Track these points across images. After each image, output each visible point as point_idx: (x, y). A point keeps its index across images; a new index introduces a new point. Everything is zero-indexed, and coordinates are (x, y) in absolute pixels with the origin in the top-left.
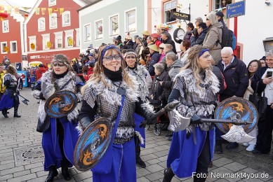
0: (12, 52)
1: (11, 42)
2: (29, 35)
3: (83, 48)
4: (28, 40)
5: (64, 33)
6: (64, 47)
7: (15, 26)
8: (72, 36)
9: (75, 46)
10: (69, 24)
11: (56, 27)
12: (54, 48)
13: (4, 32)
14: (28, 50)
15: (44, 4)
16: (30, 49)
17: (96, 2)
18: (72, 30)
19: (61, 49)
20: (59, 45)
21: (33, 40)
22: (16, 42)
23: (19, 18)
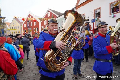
0: (37, 31)
1: (37, 28)
2: (42, 25)
4: (41, 27)
7: (38, 23)
13: (35, 25)
15: (46, 17)
16: (42, 30)
17: (61, 15)
21: (43, 27)
22: (38, 28)
23: (39, 21)
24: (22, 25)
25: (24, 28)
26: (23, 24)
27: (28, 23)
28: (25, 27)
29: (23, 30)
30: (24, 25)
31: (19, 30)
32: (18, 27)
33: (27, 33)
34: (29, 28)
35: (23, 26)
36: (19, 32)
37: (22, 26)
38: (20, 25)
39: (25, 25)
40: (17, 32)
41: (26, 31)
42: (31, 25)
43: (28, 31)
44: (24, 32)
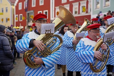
1: (44, 11)
2: (56, 5)
3: (93, 14)
4: (55, 9)
6: (79, 13)
8: (85, 5)
9: (87, 12)
13: (40, 5)
14: (55, 16)
16: (56, 16)
18: (86, 1)
19: (77, 15)
20: (76, 13)
21: (58, 9)
22: (47, 11)
24: (15, 4)
25: (18, 12)
26: (16, 2)
28: (20, 8)
29: (15, 16)
30: (18, 4)
31: (9, 15)
32: (6, 8)
33: (24, 21)
34: (27, 12)
35: (17, 7)
36: (7, 20)
37: (14, 7)
38: (12, 5)
39: (20, 4)
40: (5, 20)
41: (23, 18)
42: (33, 5)
43: (25, 17)
44: (19, 20)
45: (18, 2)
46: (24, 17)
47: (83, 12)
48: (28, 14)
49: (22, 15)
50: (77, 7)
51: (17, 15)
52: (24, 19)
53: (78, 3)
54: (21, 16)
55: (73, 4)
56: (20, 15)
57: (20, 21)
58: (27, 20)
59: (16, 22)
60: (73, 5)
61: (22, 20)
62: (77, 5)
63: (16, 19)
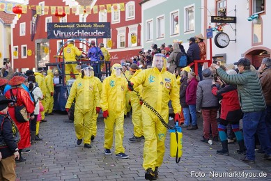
5: (127, 29)
6: (127, 46)
8: (136, 32)
9: (139, 44)
10: (133, 17)
11: (119, 21)
12: (115, 47)
18: (137, 25)
19: (124, 49)
20: (122, 44)
24: (13, 26)
25: (18, 40)
26: (15, 22)
27: (34, 19)
28: (22, 33)
29: (13, 48)
30: (17, 26)
34: (37, 41)
35: (16, 30)
37: (10, 31)
38: (6, 26)
39: (23, 26)
41: (29, 53)
43: (33, 50)
44: (20, 56)
45: (19, 22)
46: (30, 51)
47: (133, 42)
48: (39, 44)
49: (26, 46)
50: (124, 34)
51: (17, 47)
52: (30, 55)
53: (124, 28)
54: (25, 48)
55: (117, 29)
56: (22, 46)
57: (23, 57)
58: (36, 57)
59: (14, 60)
60: (117, 31)
61: (26, 57)
62: (123, 31)
63: (15, 54)
